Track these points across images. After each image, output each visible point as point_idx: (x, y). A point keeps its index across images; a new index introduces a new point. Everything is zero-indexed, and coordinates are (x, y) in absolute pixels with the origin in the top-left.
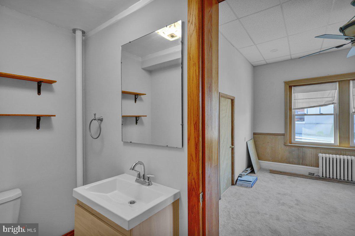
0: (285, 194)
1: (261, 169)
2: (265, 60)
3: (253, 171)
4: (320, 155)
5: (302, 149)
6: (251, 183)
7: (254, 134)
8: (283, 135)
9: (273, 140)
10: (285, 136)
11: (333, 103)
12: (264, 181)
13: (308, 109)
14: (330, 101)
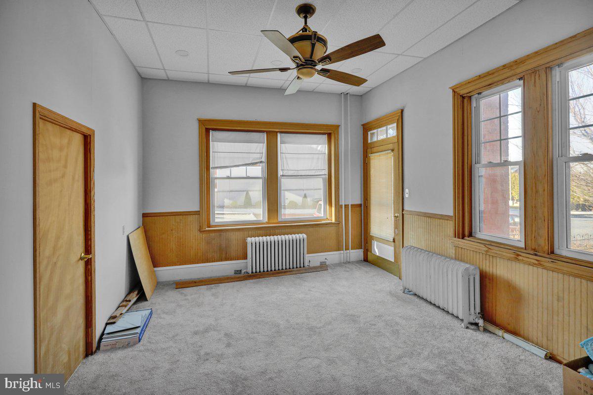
0: (206, 330)
1: (160, 286)
2: (164, 69)
3: (142, 297)
4: (249, 240)
5: (225, 234)
6: (138, 330)
7: (145, 216)
8: (198, 213)
9: (181, 224)
10: (201, 214)
11: (261, 162)
12: (167, 313)
13: (232, 168)
14: (257, 159)
